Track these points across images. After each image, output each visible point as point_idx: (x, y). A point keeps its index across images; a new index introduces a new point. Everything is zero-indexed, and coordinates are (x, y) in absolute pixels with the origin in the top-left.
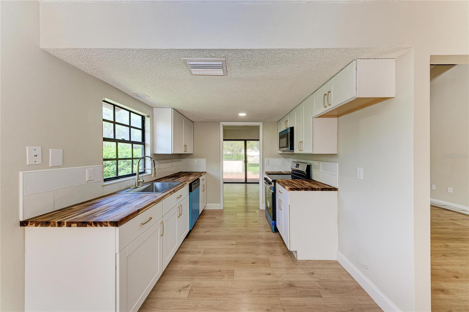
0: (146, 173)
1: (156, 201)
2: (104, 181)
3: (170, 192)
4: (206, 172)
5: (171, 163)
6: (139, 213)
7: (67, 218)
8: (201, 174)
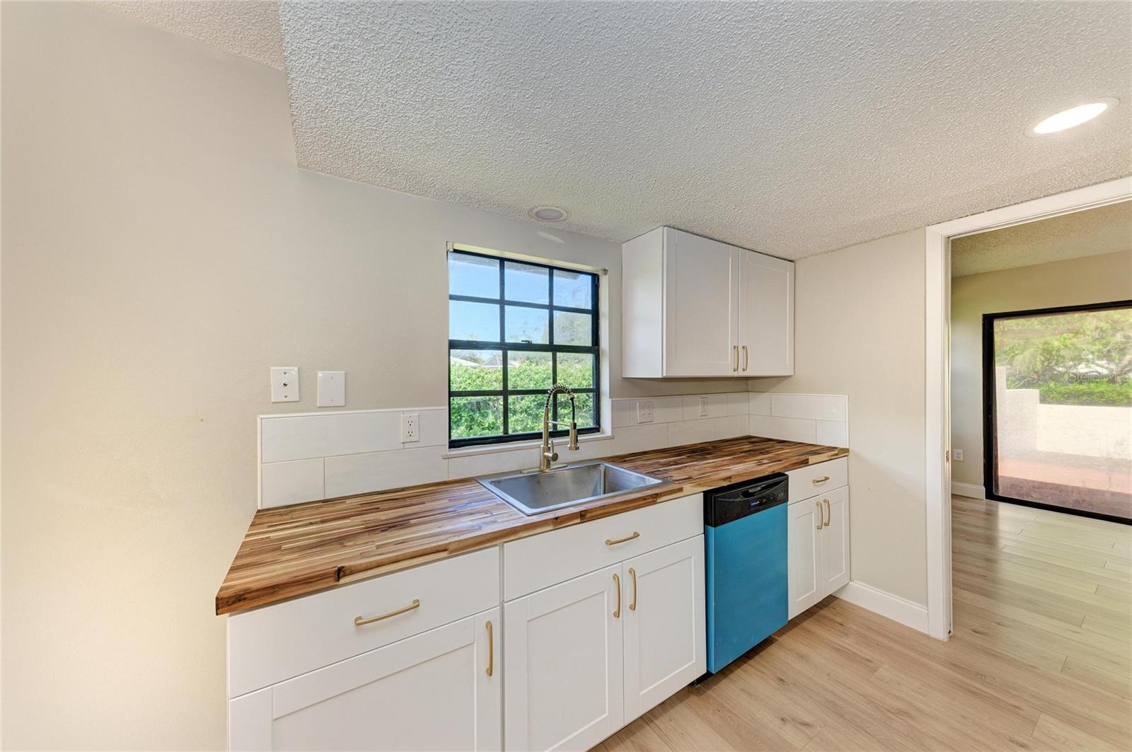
0: (603, 433)
1: (451, 547)
2: (450, 447)
3: (556, 518)
4: (846, 451)
5: (700, 407)
6: (342, 581)
7: (277, 528)
8: (806, 454)
